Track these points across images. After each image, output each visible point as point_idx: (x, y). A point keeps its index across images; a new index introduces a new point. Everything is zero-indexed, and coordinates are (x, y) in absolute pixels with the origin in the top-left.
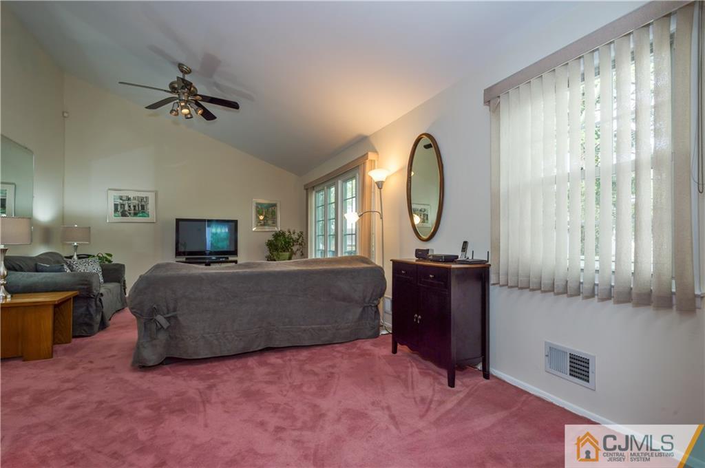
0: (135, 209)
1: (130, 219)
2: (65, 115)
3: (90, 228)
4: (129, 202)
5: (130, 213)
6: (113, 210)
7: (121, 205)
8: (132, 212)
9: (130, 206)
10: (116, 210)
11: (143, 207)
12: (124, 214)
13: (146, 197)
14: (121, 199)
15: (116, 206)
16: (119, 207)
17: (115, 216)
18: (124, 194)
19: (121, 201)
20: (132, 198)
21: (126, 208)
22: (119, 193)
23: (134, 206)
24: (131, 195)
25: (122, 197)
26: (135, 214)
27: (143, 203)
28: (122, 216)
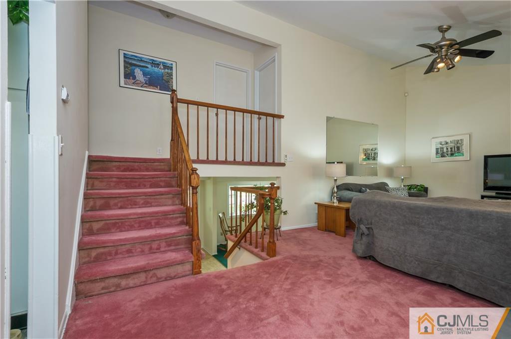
0: (451, 151)
1: (448, 158)
2: (406, 94)
3: (411, 167)
4: (447, 145)
5: (448, 154)
6: (435, 153)
7: (441, 148)
8: (449, 153)
9: (447, 149)
10: (437, 153)
11: (458, 148)
12: (443, 156)
13: (461, 140)
14: (441, 144)
15: (437, 149)
16: (439, 150)
17: (437, 157)
18: (443, 140)
19: (441, 146)
20: (449, 142)
21: (445, 150)
22: (439, 140)
23: (451, 148)
24: (448, 140)
25: (441, 142)
26: (452, 155)
27: (458, 145)
28: (442, 157)
